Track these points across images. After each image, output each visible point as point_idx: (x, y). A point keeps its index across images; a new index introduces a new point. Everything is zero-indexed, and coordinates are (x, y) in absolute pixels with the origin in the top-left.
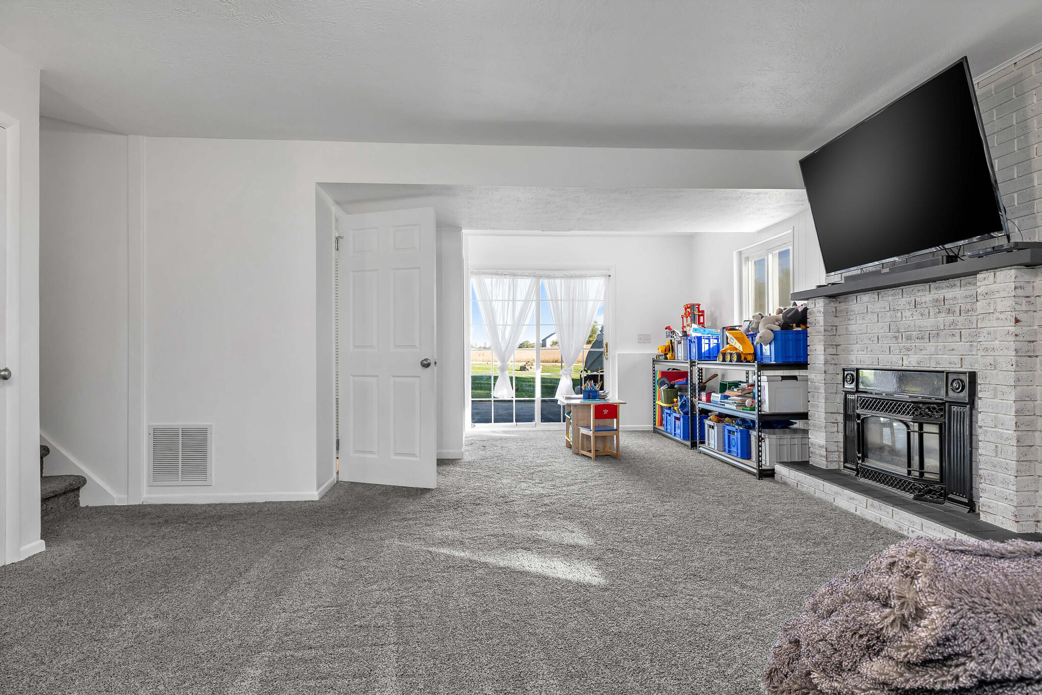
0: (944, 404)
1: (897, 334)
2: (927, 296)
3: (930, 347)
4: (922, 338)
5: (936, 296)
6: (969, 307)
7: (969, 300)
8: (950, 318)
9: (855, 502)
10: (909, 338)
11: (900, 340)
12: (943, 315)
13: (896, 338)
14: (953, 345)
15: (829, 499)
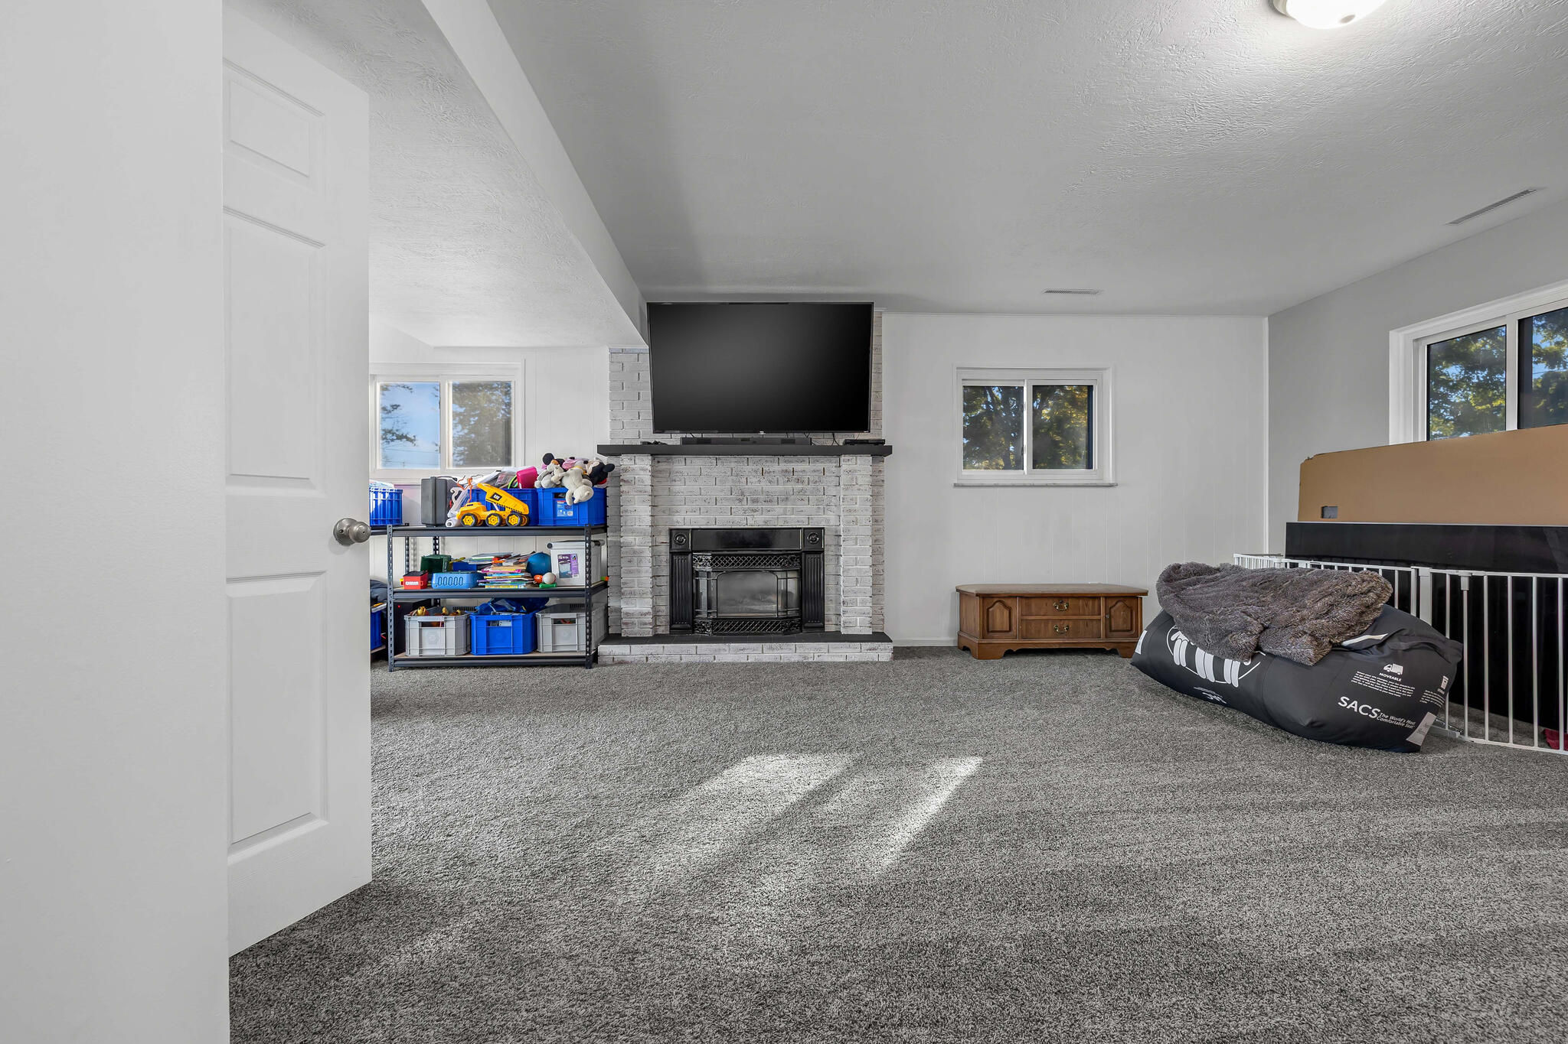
0: (800, 554)
1: (741, 497)
2: (776, 466)
3: (779, 509)
4: (771, 501)
5: (785, 468)
6: (817, 479)
7: (817, 473)
8: (800, 486)
9: (746, 652)
10: (755, 501)
11: (745, 502)
12: (792, 483)
13: (740, 501)
14: (801, 507)
15: (709, 659)
